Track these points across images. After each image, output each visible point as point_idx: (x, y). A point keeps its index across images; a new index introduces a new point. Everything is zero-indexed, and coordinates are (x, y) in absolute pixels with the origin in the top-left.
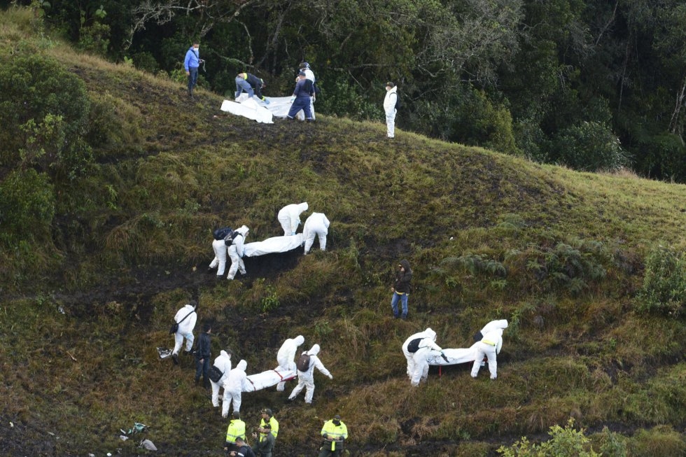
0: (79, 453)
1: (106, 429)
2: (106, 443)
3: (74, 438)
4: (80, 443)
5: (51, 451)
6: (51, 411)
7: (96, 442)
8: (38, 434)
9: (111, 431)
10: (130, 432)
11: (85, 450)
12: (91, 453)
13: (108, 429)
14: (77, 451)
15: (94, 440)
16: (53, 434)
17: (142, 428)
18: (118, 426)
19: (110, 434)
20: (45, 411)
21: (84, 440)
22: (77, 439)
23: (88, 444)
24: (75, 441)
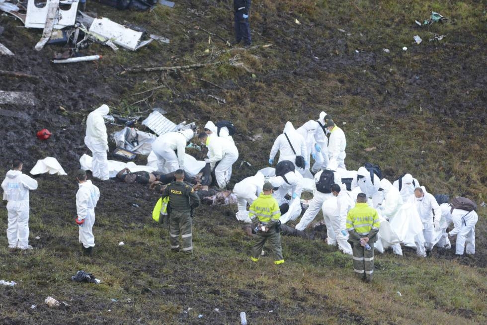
0: (373, 49)
1: (400, 22)
2: (401, 37)
3: (367, 33)
4: (374, 39)
5: (343, 49)
6: (340, 6)
7: (390, 36)
8: (328, 32)
9: (405, 23)
10: (426, 23)
11: (379, 46)
12: (385, 48)
13: (402, 22)
14: (370, 47)
15: (387, 34)
16: (343, 31)
17: (439, 18)
18: (412, 17)
19: (404, 27)
20: (333, 7)
21: (377, 35)
22: (370, 34)
23: (381, 38)
24: (367, 37)
